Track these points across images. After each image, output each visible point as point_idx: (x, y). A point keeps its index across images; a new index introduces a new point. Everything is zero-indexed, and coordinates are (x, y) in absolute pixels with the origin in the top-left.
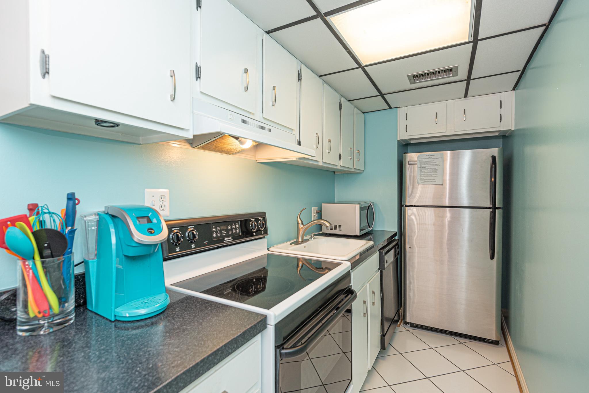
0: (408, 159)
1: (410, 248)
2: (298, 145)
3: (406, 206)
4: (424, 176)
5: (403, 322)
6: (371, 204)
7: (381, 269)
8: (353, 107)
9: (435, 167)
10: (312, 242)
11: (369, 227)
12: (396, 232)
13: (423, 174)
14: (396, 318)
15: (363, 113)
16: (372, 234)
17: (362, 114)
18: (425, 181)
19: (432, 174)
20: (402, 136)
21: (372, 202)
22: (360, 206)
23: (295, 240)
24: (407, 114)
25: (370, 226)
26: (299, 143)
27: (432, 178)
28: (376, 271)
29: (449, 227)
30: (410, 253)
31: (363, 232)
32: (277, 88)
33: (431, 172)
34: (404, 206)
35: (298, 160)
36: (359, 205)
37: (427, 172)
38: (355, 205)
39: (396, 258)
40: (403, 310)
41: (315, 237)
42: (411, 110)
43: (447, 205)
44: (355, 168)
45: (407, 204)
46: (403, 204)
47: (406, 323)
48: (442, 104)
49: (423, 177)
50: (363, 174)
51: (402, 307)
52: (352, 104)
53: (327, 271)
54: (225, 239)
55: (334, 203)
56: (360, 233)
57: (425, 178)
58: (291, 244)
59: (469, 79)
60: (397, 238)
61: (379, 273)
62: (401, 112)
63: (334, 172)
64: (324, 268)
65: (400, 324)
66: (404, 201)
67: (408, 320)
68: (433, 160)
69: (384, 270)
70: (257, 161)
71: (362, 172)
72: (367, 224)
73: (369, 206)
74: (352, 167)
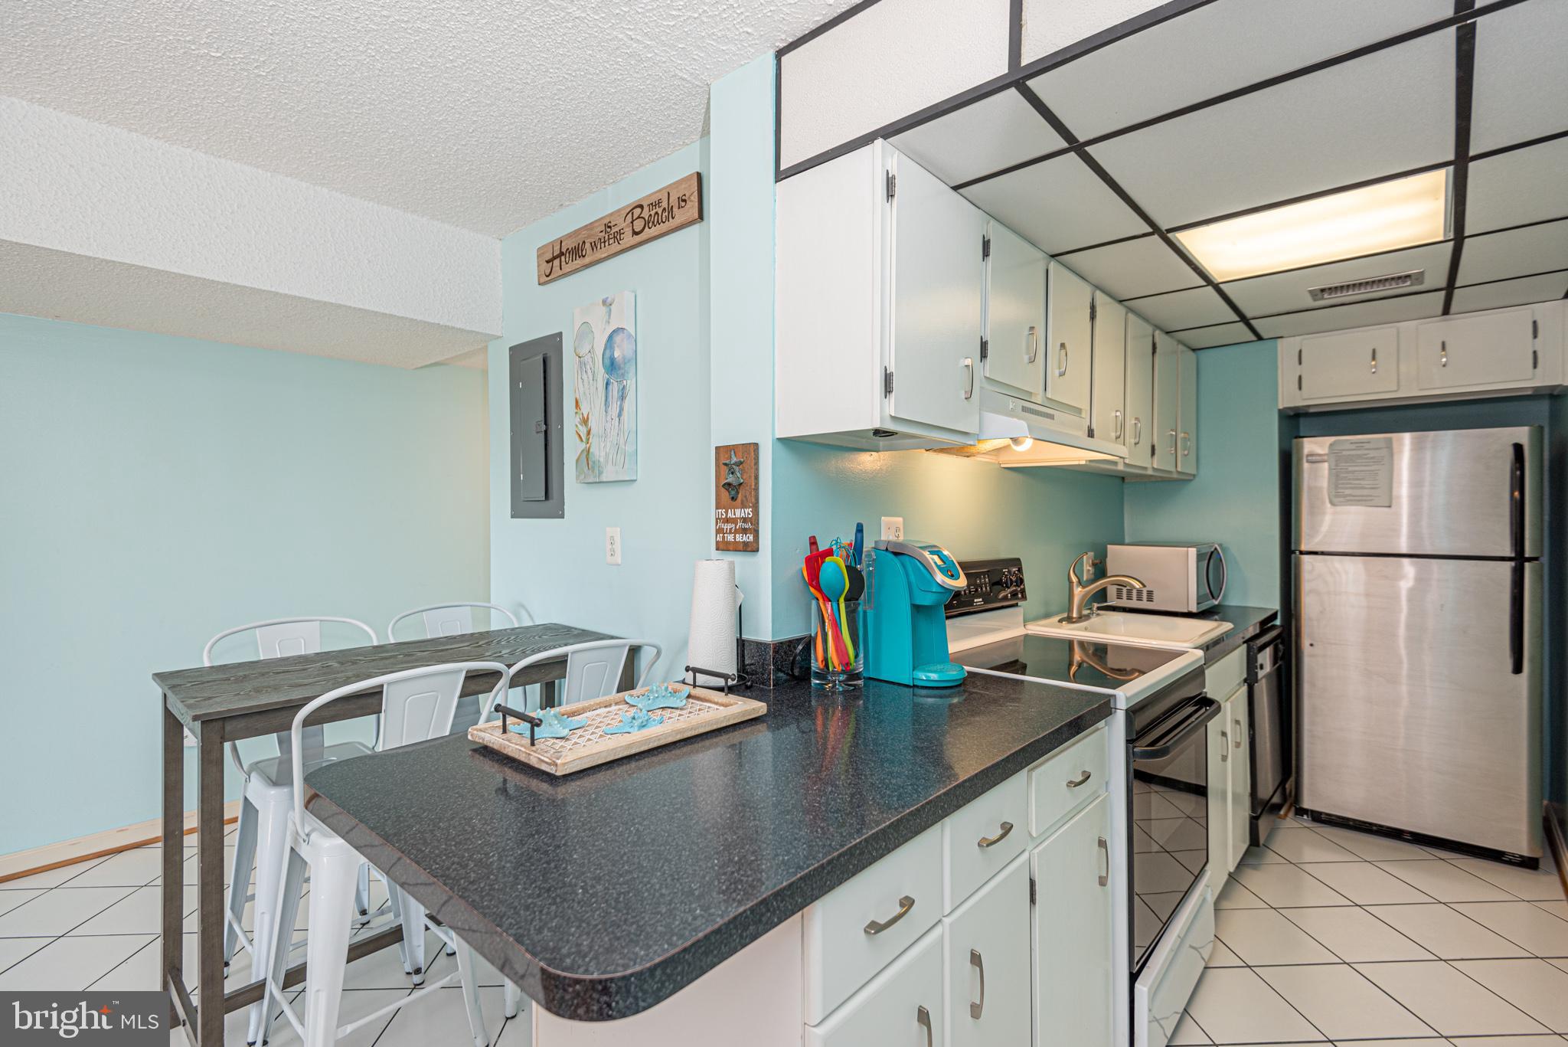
0: (1306, 451)
1: (1311, 645)
2: (1089, 436)
3: (1301, 553)
4: (1347, 488)
5: (1293, 809)
6: (1218, 548)
7: (1251, 681)
8: (1175, 343)
9: (1372, 468)
10: (1094, 620)
11: (1213, 597)
12: (1275, 611)
13: (1343, 484)
14: (1276, 800)
15: (1194, 350)
16: (1219, 613)
17: (1191, 353)
18: (1348, 498)
19: (1366, 482)
20: (1290, 398)
21: (1219, 542)
22: (1197, 551)
23: (1065, 615)
24: (1300, 351)
25: (1215, 595)
26: (1091, 434)
27: (1365, 492)
28: (1239, 684)
29: (1410, 600)
30: (1312, 656)
31: (1205, 606)
32: (1067, 345)
33: (1363, 479)
34: (1295, 553)
35: (1088, 463)
36: (1195, 549)
37: (1354, 479)
38: (1186, 549)
39: (1278, 665)
40: (1293, 783)
41: (1099, 612)
42: (1310, 344)
43: (1404, 551)
44: (1179, 469)
45: (1303, 548)
46: (1293, 548)
47: (1301, 812)
48: (1389, 330)
49: (1342, 491)
50: (1193, 482)
51: (1293, 779)
52: (1172, 337)
53: (1137, 674)
54: (975, 600)
55: (1122, 543)
56: (1198, 608)
57: (1347, 492)
58: (1060, 621)
59: (1450, 287)
60: (1278, 622)
61: (1245, 688)
62: (1286, 348)
63: (1123, 478)
64: (1128, 669)
65: (1286, 815)
66: (1295, 543)
67: (1307, 804)
68: (1366, 452)
69: (1257, 682)
70: (1003, 466)
71: (1192, 478)
72: (1208, 591)
73: (1212, 553)
74: (1173, 469)
